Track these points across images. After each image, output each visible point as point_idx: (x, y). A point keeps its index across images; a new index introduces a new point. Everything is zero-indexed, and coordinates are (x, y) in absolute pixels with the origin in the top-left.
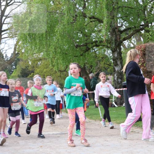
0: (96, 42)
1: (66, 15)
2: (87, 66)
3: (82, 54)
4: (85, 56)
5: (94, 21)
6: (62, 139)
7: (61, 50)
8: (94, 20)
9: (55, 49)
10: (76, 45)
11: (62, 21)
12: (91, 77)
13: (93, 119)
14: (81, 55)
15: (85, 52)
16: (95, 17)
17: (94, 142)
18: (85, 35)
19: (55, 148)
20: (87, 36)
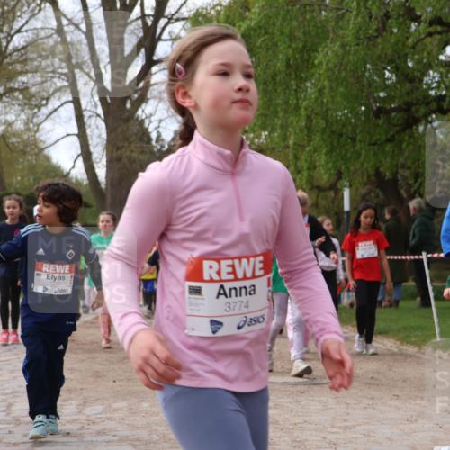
0: (441, 98)
1: (355, 12)
2: (402, 176)
3: (393, 136)
4: (401, 142)
5: (440, 33)
6: (313, 400)
7: (327, 121)
8: (439, 28)
9: (309, 119)
10: (375, 108)
11: (341, 32)
12: (415, 209)
13: (414, 343)
14: (389, 141)
15: (403, 130)
16: (444, 19)
17: (412, 416)
18: (406, 77)
19: (291, 427)
20: (411, 81)
